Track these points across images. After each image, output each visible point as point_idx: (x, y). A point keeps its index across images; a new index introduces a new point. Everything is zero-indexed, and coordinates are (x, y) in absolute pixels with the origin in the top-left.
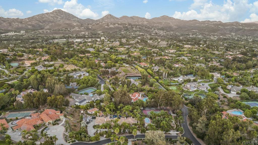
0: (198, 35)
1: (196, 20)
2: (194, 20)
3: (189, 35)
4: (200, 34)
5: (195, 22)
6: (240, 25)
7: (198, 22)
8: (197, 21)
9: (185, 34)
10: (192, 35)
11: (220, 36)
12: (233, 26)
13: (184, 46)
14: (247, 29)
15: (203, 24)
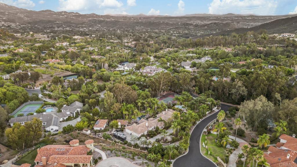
0: (65, 27)
1: (50, 11)
2: (48, 10)
3: (54, 28)
4: (67, 26)
5: (49, 12)
6: (100, 17)
7: (54, 13)
8: (52, 11)
9: (48, 27)
10: (58, 27)
11: (89, 28)
12: (94, 18)
13: (74, 37)
14: (108, 20)
15: (62, 16)
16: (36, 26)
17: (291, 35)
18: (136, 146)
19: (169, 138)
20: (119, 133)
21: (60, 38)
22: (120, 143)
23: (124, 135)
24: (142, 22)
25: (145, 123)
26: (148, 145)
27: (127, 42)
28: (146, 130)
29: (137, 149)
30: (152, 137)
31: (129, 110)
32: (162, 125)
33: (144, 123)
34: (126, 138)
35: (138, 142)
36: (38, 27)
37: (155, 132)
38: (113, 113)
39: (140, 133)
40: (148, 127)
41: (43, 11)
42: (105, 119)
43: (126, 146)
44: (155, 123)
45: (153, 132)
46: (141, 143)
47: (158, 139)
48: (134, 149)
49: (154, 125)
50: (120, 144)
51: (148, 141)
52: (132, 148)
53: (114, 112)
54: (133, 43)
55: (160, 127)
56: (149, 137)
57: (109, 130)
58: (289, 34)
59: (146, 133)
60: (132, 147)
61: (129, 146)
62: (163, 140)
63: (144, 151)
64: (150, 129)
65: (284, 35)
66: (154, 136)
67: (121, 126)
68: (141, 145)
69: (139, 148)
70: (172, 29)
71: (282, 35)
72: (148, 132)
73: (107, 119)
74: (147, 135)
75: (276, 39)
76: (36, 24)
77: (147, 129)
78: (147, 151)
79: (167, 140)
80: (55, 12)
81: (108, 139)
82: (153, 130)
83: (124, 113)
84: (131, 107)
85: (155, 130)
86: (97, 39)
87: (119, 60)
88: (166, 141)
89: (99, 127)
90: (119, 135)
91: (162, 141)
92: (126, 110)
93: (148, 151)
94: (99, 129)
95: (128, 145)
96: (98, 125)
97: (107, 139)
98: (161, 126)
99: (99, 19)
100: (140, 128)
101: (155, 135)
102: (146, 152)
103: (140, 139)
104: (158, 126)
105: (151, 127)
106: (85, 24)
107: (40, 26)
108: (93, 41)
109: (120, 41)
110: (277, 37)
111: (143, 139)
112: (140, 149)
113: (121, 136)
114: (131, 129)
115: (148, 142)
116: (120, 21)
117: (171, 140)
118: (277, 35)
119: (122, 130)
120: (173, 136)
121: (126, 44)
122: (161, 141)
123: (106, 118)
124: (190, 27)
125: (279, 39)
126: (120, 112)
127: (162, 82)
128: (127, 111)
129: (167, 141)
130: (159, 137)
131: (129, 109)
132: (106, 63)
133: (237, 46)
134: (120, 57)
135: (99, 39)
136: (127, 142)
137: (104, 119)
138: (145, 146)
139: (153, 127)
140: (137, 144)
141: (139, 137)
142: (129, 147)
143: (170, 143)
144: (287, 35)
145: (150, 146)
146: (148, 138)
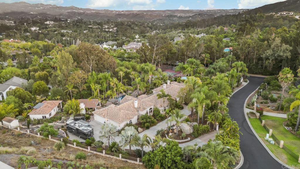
2: (22, 2)
5: (24, 4)
12: (73, 10)
13: (46, 23)
14: (89, 12)
15: (38, 8)
16: (7, 17)
17: (289, 14)
18: (113, 149)
19: (187, 128)
20: (79, 123)
21: (30, 23)
22: (75, 143)
23: (89, 126)
24: (125, 14)
25: (133, 103)
26: (142, 145)
27: (108, 28)
28: (135, 115)
29: (115, 157)
30: (148, 128)
31: (102, 82)
32: (166, 105)
33: (130, 102)
34: (92, 132)
35: (118, 140)
36: (10, 18)
37: (153, 118)
38: (73, 90)
39: (123, 121)
40: (138, 110)
41: (16, 3)
42: (57, 99)
43: (89, 150)
44: (151, 101)
45: (149, 118)
46: (124, 142)
47: (162, 130)
48: (108, 156)
49: (151, 105)
50: (75, 146)
51: (141, 136)
52: (104, 154)
53: (75, 87)
54: (115, 29)
55: (161, 109)
56: (142, 128)
57: (60, 119)
58: (287, 12)
59: (134, 121)
60: (102, 152)
61: (96, 151)
62: (173, 132)
63: (133, 162)
64: (143, 113)
65: (282, 13)
66: (151, 126)
67: (86, 109)
68: (125, 146)
69: (120, 155)
70: (156, 20)
71: (280, 14)
72: (138, 119)
73: (61, 99)
74: (136, 124)
75: (274, 17)
76: (8, 15)
77: (137, 113)
78: (140, 161)
79: (181, 131)
80: (30, 4)
81: (50, 136)
82: (149, 114)
83: (93, 86)
84: (106, 78)
85: (152, 114)
86: (73, 24)
87: (97, 41)
88: (180, 135)
89: (40, 114)
90: (77, 126)
91: (170, 134)
92: (97, 82)
93: (143, 162)
94: (40, 117)
95: (94, 149)
96: (37, 110)
97: (47, 136)
98: (162, 106)
99: (79, 11)
100: (122, 111)
101: (153, 124)
102: (138, 163)
103: (123, 132)
104: (158, 106)
105: (144, 109)
106: (63, 15)
107: (12, 17)
108: (69, 26)
109: (100, 27)
110: (275, 16)
111: (130, 132)
112: (122, 157)
113: (81, 129)
114: (104, 114)
115: (141, 139)
116: (101, 13)
117: (192, 131)
118: (274, 13)
119: (87, 118)
120: (195, 123)
121: (107, 30)
122: (168, 135)
123: (58, 97)
124: (174, 19)
125: (277, 17)
126: (85, 86)
127: (155, 49)
128: (99, 84)
129: (184, 135)
130: (162, 126)
131: (103, 80)
132: (78, 40)
133: (232, 25)
134: (98, 37)
135: (75, 24)
136: (94, 140)
137: (55, 100)
138: (134, 148)
139: (148, 110)
140: (114, 144)
141: (119, 128)
142: (95, 153)
143: (189, 139)
144: (285, 13)
145: (147, 149)
146: (140, 129)
